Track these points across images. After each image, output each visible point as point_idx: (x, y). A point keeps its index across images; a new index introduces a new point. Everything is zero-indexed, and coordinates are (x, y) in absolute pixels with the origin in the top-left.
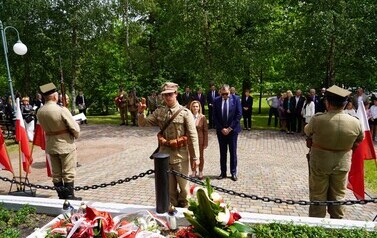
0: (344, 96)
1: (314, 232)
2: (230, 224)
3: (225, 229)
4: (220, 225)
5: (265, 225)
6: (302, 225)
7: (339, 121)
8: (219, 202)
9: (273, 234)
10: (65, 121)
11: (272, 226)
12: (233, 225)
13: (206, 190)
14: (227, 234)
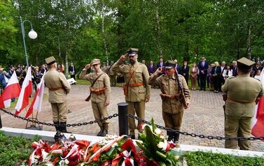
0: (249, 65)
1: (226, 158)
2: (168, 150)
3: (164, 153)
4: (160, 150)
5: (192, 153)
6: (218, 153)
7: (246, 82)
8: (160, 135)
9: (197, 158)
10: (61, 82)
11: (197, 153)
12: (170, 150)
13: (151, 127)
14: (165, 156)
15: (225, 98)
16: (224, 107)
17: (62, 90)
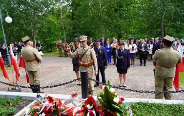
0: (172, 41)
1: (159, 106)
2: (120, 103)
3: (117, 105)
4: (115, 103)
5: (135, 103)
6: (153, 103)
7: (169, 53)
8: (114, 93)
9: (139, 107)
10: (35, 55)
11: (138, 104)
12: (121, 103)
13: (108, 87)
14: (119, 108)
15: (155, 64)
16: (154, 70)
17: (36, 62)
